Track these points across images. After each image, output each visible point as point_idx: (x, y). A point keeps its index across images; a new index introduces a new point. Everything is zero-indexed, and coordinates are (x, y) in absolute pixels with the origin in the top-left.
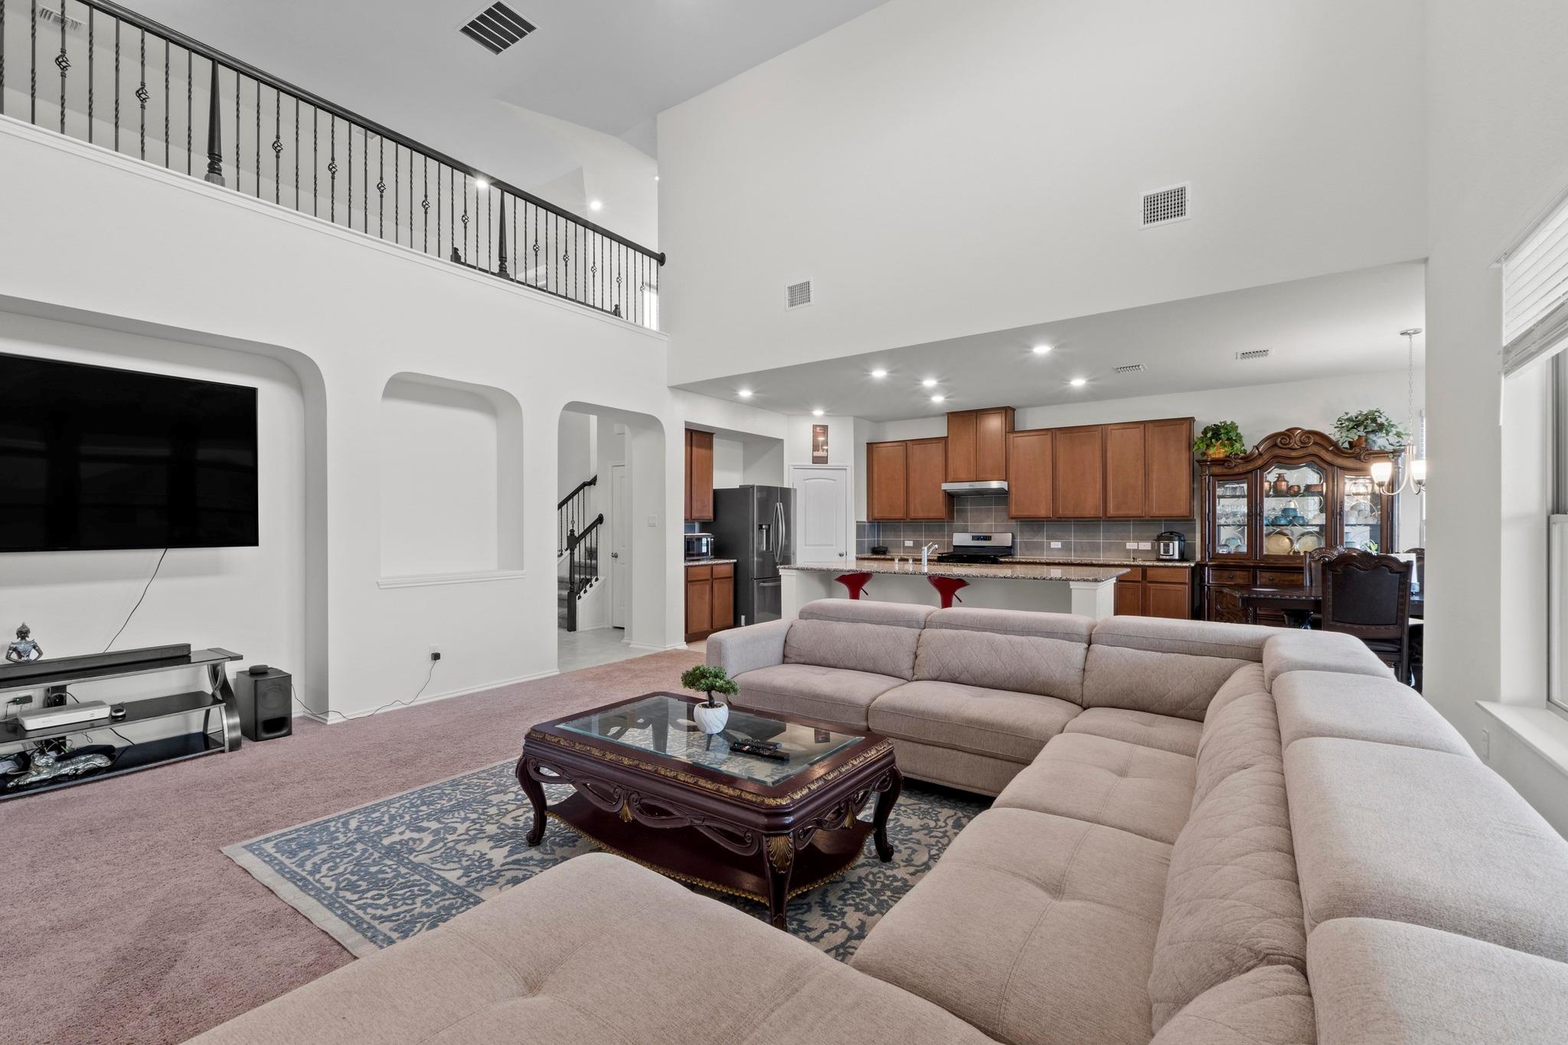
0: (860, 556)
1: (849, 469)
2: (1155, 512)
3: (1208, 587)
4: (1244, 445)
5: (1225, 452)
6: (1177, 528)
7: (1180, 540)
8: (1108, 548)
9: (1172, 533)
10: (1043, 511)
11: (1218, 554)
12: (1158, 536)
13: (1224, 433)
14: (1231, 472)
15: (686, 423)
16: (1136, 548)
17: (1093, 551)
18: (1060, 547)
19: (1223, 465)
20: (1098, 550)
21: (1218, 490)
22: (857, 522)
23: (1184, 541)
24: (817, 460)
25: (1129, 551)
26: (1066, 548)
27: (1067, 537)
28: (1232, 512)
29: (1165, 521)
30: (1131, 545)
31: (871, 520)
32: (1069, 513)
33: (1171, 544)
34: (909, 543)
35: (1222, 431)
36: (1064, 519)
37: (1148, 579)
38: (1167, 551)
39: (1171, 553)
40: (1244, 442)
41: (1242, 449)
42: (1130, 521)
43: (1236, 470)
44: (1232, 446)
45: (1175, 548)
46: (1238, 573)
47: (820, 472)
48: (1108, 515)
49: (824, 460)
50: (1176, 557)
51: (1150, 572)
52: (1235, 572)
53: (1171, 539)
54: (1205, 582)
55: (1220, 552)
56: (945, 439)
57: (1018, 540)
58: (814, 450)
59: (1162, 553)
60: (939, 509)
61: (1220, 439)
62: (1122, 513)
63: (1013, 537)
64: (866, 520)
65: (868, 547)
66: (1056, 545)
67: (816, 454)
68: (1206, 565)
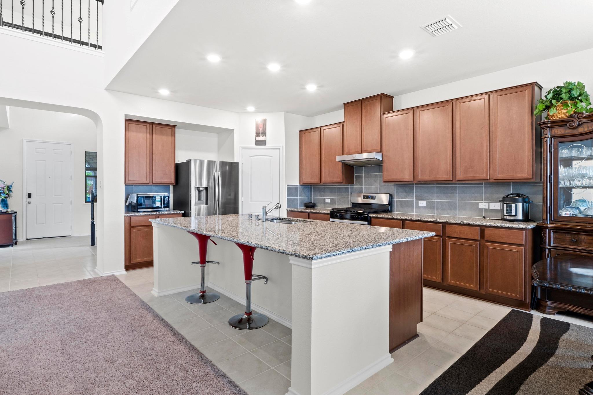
0: (291, 209)
1: (281, 148)
2: (499, 176)
3: (550, 250)
4: (590, 104)
5: (567, 112)
6: (525, 191)
7: (524, 202)
8: (463, 207)
9: (518, 195)
10: (407, 176)
11: (561, 216)
12: (504, 198)
13: (565, 93)
14: (575, 132)
15: (126, 115)
16: (487, 208)
17: (451, 209)
18: (425, 205)
19: (566, 125)
20: (455, 209)
21: (560, 151)
22: (288, 185)
23: (528, 202)
24: (258, 143)
25: (481, 210)
26: (430, 206)
27: (431, 198)
28: (579, 174)
29: (514, 183)
30: (483, 205)
31: (301, 184)
32: (426, 178)
33: (514, 206)
34: (328, 201)
35: (564, 90)
36: (422, 182)
37: (486, 239)
38: (509, 212)
39: (514, 214)
40: (591, 101)
41: (588, 108)
42: (482, 184)
43: (581, 130)
44: (575, 104)
45: (518, 209)
46: (583, 237)
47: (261, 150)
48: (457, 179)
49: (264, 143)
50: (520, 217)
51: (487, 232)
52: (580, 236)
53: (515, 201)
54: (546, 243)
55: (563, 215)
56: (342, 123)
57: (395, 199)
58: (257, 136)
59: (505, 213)
60: (338, 175)
61: (562, 99)
62: (470, 176)
63: (391, 196)
64: (298, 184)
65: (301, 203)
66: (423, 203)
67: (258, 139)
68: (547, 227)
